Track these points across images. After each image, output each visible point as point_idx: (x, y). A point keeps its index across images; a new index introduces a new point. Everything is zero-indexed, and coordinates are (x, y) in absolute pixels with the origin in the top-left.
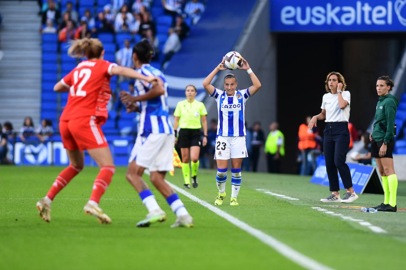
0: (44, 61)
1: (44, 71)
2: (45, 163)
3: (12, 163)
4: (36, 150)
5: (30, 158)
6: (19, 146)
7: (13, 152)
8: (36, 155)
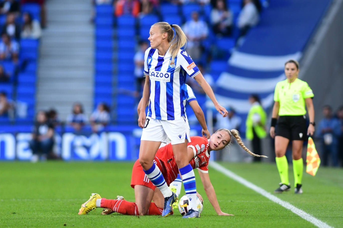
0: (98, 38)
1: (98, 49)
2: (98, 158)
3: (59, 158)
4: (88, 141)
5: (82, 152)
6: (68, 138)
7: (61, 145)
8: (88, 148)
